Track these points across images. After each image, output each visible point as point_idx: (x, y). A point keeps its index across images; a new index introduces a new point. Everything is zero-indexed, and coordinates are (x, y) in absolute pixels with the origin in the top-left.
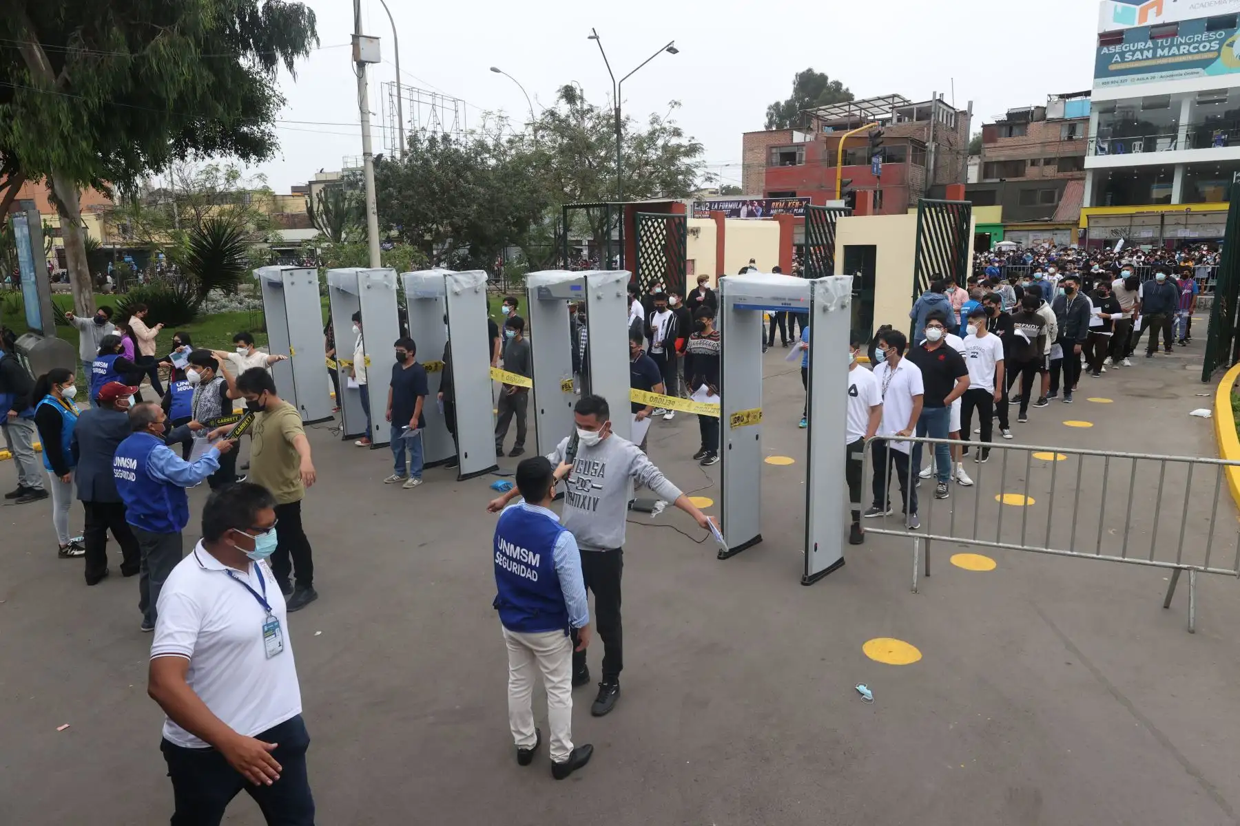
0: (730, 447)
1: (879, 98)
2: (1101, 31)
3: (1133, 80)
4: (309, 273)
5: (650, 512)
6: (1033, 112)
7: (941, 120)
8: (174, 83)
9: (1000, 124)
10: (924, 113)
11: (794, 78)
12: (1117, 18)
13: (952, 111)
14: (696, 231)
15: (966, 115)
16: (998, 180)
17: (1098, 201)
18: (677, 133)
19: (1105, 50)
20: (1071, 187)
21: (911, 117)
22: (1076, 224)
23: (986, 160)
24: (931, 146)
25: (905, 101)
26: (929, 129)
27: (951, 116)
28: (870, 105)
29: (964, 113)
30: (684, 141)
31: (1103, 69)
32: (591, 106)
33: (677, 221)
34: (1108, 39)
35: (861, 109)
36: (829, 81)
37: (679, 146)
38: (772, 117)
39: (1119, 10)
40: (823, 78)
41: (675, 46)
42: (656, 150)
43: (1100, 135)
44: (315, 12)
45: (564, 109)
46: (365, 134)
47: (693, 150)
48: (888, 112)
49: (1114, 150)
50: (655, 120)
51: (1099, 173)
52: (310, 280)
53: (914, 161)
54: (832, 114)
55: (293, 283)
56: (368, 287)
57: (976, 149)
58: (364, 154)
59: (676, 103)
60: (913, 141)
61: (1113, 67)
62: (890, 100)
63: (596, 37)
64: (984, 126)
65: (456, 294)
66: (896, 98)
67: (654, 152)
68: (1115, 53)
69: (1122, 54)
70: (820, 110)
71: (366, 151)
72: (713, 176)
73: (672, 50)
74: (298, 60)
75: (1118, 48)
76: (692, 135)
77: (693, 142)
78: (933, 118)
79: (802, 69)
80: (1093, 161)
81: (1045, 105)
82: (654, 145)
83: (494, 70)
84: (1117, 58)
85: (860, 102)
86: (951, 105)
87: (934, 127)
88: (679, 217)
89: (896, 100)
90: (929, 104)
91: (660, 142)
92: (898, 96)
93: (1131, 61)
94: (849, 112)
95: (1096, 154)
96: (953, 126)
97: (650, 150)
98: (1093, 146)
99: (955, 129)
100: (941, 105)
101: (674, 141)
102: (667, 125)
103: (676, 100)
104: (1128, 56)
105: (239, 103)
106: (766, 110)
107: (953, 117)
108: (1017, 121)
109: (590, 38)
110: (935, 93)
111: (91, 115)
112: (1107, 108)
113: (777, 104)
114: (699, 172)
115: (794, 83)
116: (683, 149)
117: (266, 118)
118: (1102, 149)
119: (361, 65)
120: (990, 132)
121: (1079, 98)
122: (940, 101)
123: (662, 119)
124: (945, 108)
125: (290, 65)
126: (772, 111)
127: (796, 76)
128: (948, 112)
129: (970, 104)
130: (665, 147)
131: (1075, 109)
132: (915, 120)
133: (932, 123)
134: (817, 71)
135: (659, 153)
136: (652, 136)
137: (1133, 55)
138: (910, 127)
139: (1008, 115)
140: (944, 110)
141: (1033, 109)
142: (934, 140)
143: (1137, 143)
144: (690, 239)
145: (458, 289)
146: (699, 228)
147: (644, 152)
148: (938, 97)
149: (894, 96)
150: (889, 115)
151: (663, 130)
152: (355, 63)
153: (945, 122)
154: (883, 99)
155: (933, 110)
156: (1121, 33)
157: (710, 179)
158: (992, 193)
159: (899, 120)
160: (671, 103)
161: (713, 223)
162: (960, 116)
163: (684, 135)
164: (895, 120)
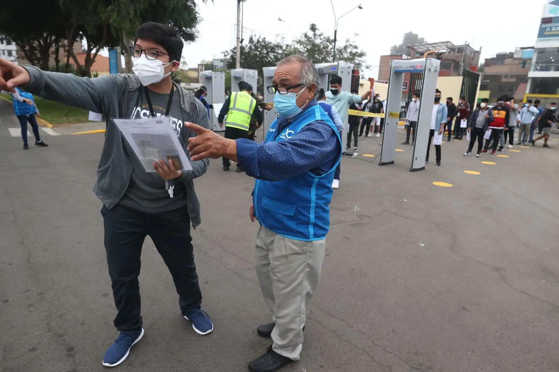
0: (388, 124)
1: (441, 43)
2: (543, 17)
3: (554, 40)
4: (222, 74)
5: (351, 155)
6: (508, 55)
7: (467, 53)
9: (493, 59)
10: (460, 50)
12: (551, 11)
13: (473, 51)
14: (362, 85)
15: (478, 53)
16: (489, 80)
17: (533, 91)
18: (356, 47)
19: (543, 26)
20: (521, 86)
21: (454, 51)
22: (521, 101)
23: (485, 74)
24: (462, 64)
25: (453, 45)
26: (462, 56)
28: (437, 46)
30: (359, 51)
31: (542, 34)
32: (322, 33)
33: (356, 78)
34: (545, 21)
35: (433, 47)
36: (419, 37)
37: (357, 52)
38: (393, 51)
39: (552, 8)
40: (416, 36)
41: (361, 6)
42: (347, 54)
43: (537, 63)
45: (310, 34)
46: (238, 30)
47: (361, 55)
48: (444, 49)
49: (542, 70)
50: (348, 41)
51: (534, 80)
52: (222, 76)
53: (454, 69)
54: (420, 48)
55: (216, 77)
56: (247, 76)
57: (481, 69)
59: (357, 34)
60: (454, 61)
61: (546, 33)
62: (446, 44)
64: (486, 60)
67: (346, 54)
68: (547, 27)
69: (551, 28)
70: (415, 46)
71: (238, 37)
72: (369, 67)
73: (360, 8)
75: (549, 25)
77: (362, 51)
78: (464, 52)
79: (408, 32)
80: (532, 74)
81: (514, 51)
82: (347, 51)
83: (280, 20)
84: (548, 29)
86: (473, 48)
87: (464, 56)
88: (357, 76)
89: (449, 44)
90: (462, 46)
91: (349, 50)
92: (450, 42)
93: (554, 31)
94: (428, 48)
95: (534, 71)
98: (533, 68)
99: (473, 58)
100: (468, 47)
101: (354, 51)
102: (352, 44)
104: (553, 29)
106: (390, 49)
107: (473, 53)
108: (501, 58)
110: (466, 42)
112: (541, 52)
113: (395, 46)
114: (363, 64)
115: (404, 38)
116: (358, 54)
117: (194, 27)
118: (537, 69)
119: (239, 2)
120: (489, 62)
121: (529, 50)
122: (468, 45)
123: (350, 41)
124: (470, 48)
126: (393, 49)
127: (405, 34)
128: (471, 51)
129: (481, 48)
130: (351, 53)
131: (526, 55)
132: (456, 53)
133: (463, 54)
134: (414, 33)
135: (348, 55)
136: (345, 48)
137: (556, 28)
138: (453, 55)
139: (497, 55)
140: (469, 50)
142: (464, 62)
143: (553, 67)
144: (360, 87)
147: (342, 54)
148: (467, 43)
149: (448, 42)
150: (445, 51)
151: (351, 45)
153: (469, 54)
154: (443, 43)
155: (464, 49)
156: (551, 18)
157: (368, 68)
158: (487, 86)
159: (449, 52)
160: (355, 34)
161: (369, 83)
162: (476, 53)
163: (359, 48)
164: (447, 53)
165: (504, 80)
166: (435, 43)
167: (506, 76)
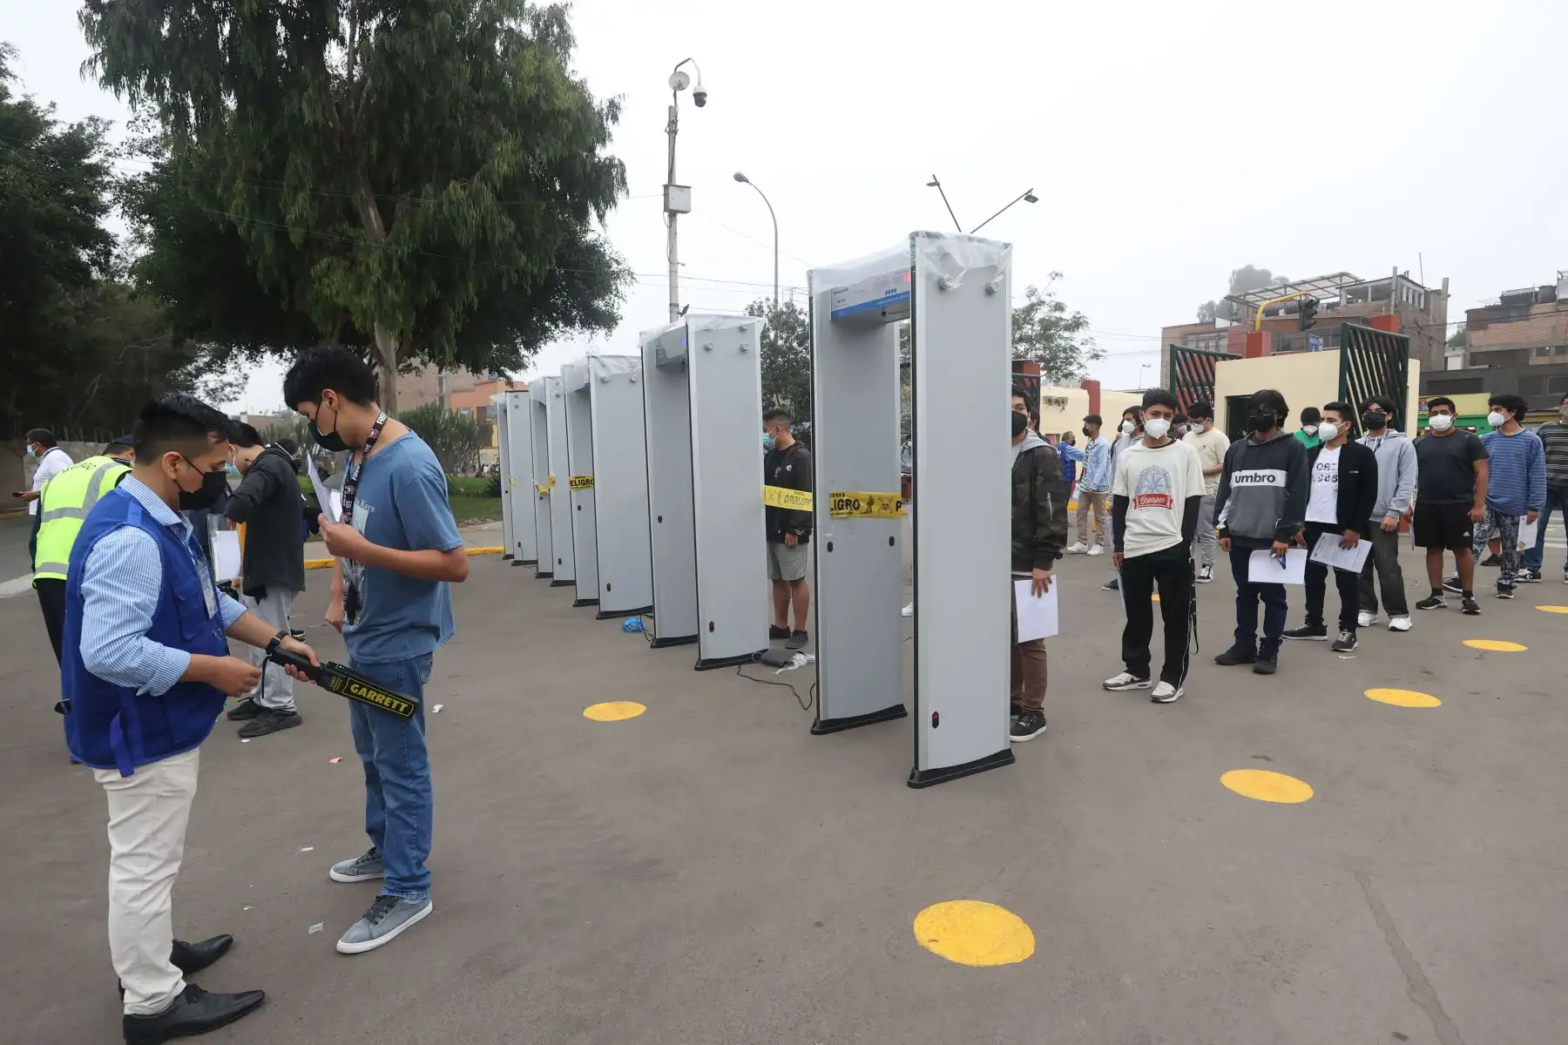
1: (1323, 278)
6: (1537, 293)
7: (1404, 299)
8: (466, 226)
9: (1489, 309)
10: (1382, 291)
11: (1230, 275)
13: (1422, 291)
14: (1062, 402)
15: (1441, 295)
16: (1487, 366)
18: (1058, 307)
21: (1365, 298)
23: (1472, 350)
25: (1357, 281)
26: (1390, 307)
27: (1420, 296)
28: (1313, 287)
29: (1437, 292)
30: (1067, 315)
33: (1028, 382)
36: (1273, 277)
37: (1063, 319)
38: (1204, 316)
40: (1266, 274)
41: (1034, 194)
42: (1033, 325)
44: (625, 163)
46: (673, 285)
47: (1076, 324)
48: (1336, 296)
50: (1032, 293)
57: (1459, 341)
58: (671, 305)
59: (1057, 275)
63: (937, 184)
64: (1469, 312)
65: (603, 381)
66: (1344, 278)
67: (1031, 327)
70: (1249, 294)
71: (673, 302)
72: (1100, 353)
73: (1031, 198)
74: (610, 214)
76: (1077, 310)
77: (1077, 316)
78: (1393, 296)
79: (1240, 266)
81: (1554, 283)
82: (1031, 320)
85: (1299, 284)
86: (1419, 283)
87: (1395, 306)
88: (1030, 378)
90: (1386, 282)
91: (1038, 317)
92: (1347, 275)
96: (1422, 307)
97: (1026, 325)
99: (1426, 310)
100: (1405, 282)
101: (1055, 315)
102: (1047, 299)
103: (1058, 272)
105: (553, 257)
106: (1197, 311)
107: (1423, 297)
108: (1516, 306)
109: (930, 185)
110: (1395, 269)
111: (401, 262)
113: (1211, 305)
114: (1083, 349)
115: (1231, 282)
116: (1066, 323)
119: (673, 214)
120: (1478, 319)
122: (1404, 278)
123: (1040, 291)
124: (1415, 288)
125: (601, 217)
126: (1204, 311)
127: (1233, 273)
128: (1414, 291)
129: (1446, 282)
130: (1044, 322)
132: (1370, 300)
133: (1393, 303)
134: (1258, 267)
135: (1037, 328)
138: (1361, 308)
139: (1502, 298)
140: (1408, 288)
141: (1537, 290)
145: (603, 374)
146: (1067, 399)
148: (1400, 273)
149: (1342, 275)
150: (1337, 299)
151: (1043, 303)
152: (666, 214)
153: (1410, 301)
154: (1328, 278)
155: (1393, 287)
157: (1096, 356)
158: (1479, 380)
159: (1349, 301)
160: (1051, 275)
161: (1085, 394)
162: (1432, 297)
163: (1067, 310)
164: (1343, 302)
165: (1535, 360)
166: (1304, 282)
167: (1541, 352)
